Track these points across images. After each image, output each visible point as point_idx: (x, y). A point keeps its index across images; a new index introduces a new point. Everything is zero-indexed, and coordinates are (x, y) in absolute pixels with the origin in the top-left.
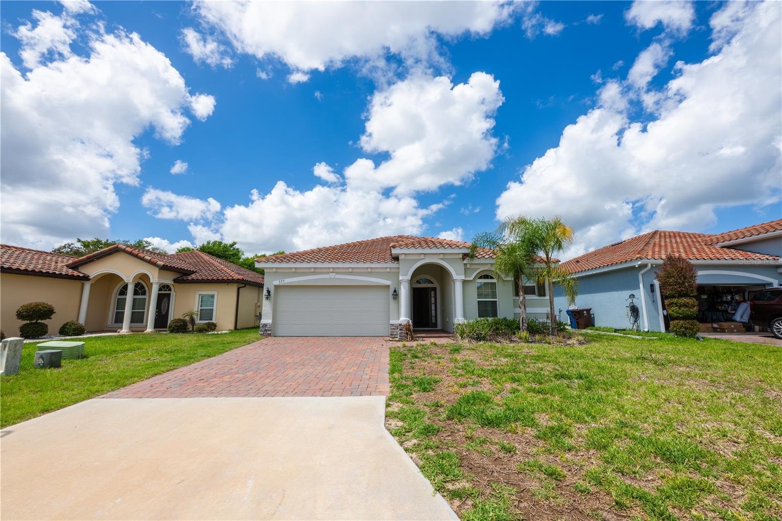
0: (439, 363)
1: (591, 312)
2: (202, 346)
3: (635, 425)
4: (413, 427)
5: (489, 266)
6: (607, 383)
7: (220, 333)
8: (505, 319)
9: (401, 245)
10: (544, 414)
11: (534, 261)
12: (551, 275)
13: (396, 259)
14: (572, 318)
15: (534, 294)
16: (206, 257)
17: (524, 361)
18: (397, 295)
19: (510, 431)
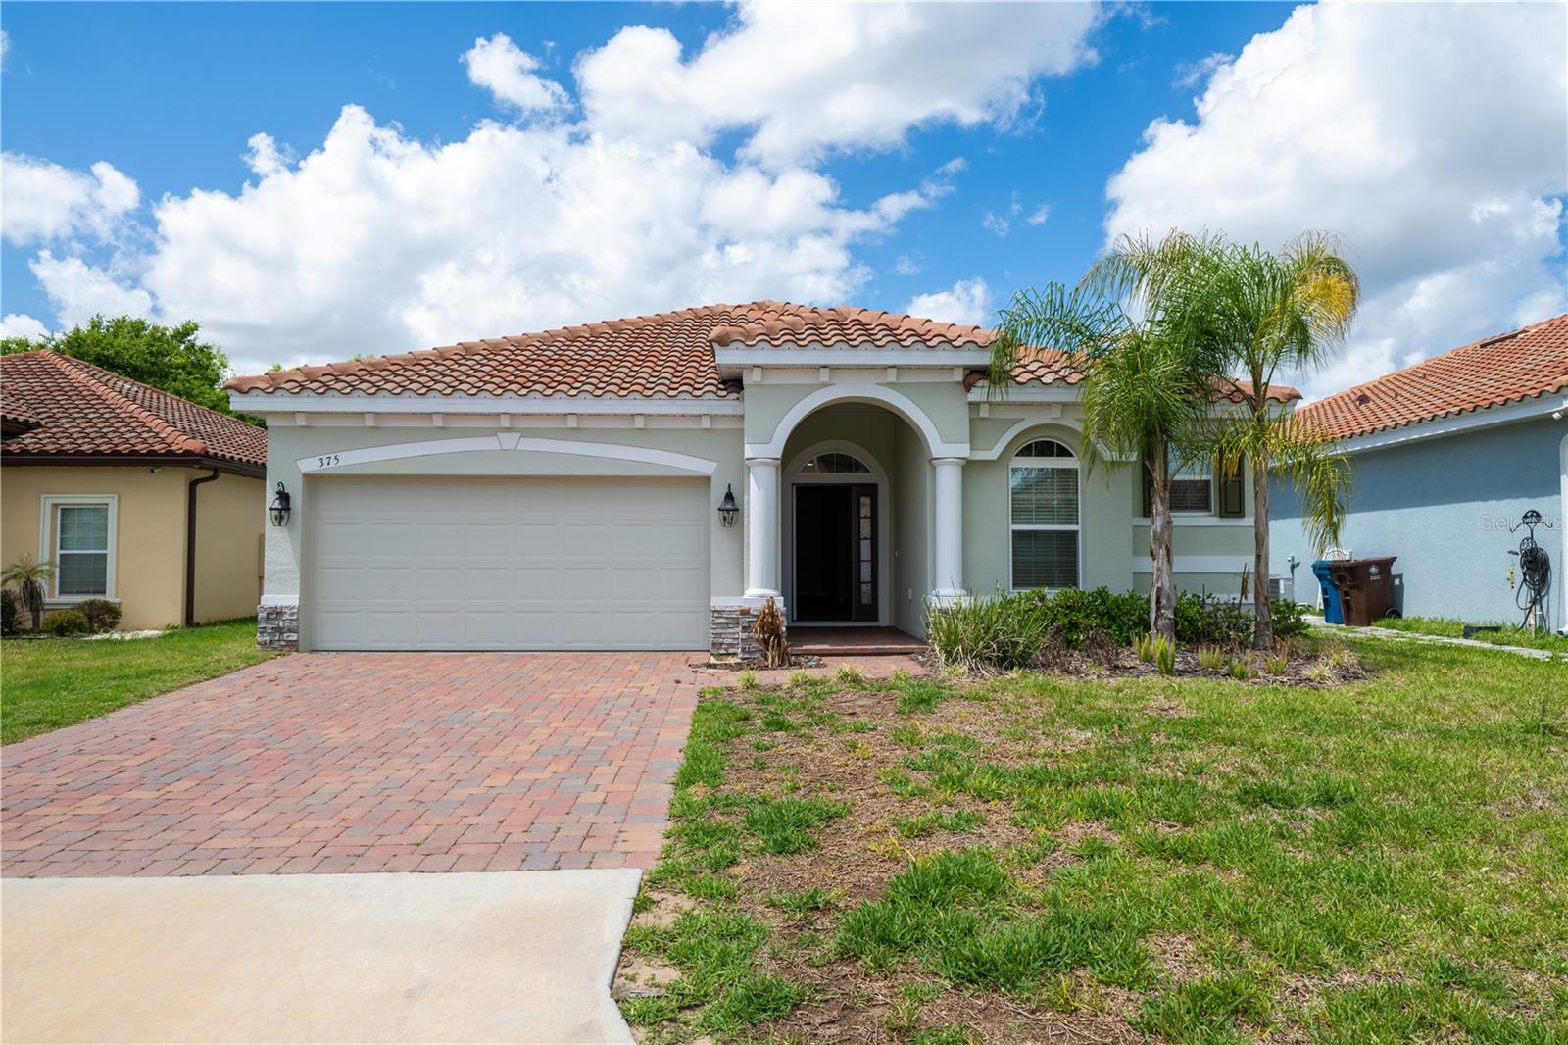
0: (854, 747)
1: (1394, 570)
2: (42, 686)
3: (1492, 979)
4: (711, 990)
5: (1056, 412)
6: (1415, 820)
7: (128, 637)
8: (1102, 593)
9: (748, 336)
10: (1182, 938)
11: (1208, 393)
12: (1264, 444)
13: (733, 383)
14: (1331, 590)
15: (1206, 507)
16: (78, 374)
17: (1147, 741)
18: (737, 510)
19: (1053, 1005)
